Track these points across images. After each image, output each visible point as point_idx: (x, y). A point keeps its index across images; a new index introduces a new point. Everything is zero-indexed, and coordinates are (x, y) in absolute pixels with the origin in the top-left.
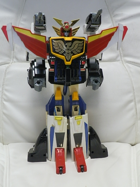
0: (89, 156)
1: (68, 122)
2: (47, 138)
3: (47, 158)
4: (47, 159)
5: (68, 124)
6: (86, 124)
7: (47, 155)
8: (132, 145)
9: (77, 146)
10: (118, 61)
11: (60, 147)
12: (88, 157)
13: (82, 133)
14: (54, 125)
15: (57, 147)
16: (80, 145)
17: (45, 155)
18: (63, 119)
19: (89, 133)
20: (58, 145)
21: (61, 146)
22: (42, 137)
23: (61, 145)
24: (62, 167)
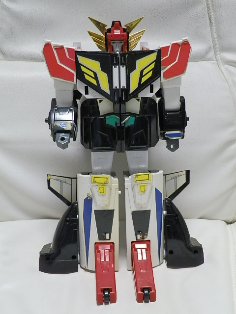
0: (164, 260)
1: (122, 187)
2: (77, 221)
3: (80, 263)
4: (79, 265)
5: (120, 192)
6: (158, 193)
7: (78, 258)
8: (228, 223)
9: (139, 237)
10: (210, 59)
11: (105, 239)
12: (161, 262)
13: (150, 210)
14: (91, 194)
15: (98, 241)
16: (145, 236)
17: (74, 257)
18: (109, 181)
19: (165, 212)
20: (102, 236)
21: (108, 237)
22: (68, 219)
23: (108, 235)
24: (109, 290)
